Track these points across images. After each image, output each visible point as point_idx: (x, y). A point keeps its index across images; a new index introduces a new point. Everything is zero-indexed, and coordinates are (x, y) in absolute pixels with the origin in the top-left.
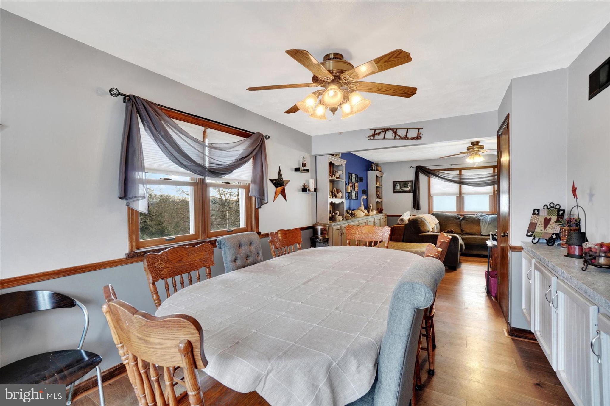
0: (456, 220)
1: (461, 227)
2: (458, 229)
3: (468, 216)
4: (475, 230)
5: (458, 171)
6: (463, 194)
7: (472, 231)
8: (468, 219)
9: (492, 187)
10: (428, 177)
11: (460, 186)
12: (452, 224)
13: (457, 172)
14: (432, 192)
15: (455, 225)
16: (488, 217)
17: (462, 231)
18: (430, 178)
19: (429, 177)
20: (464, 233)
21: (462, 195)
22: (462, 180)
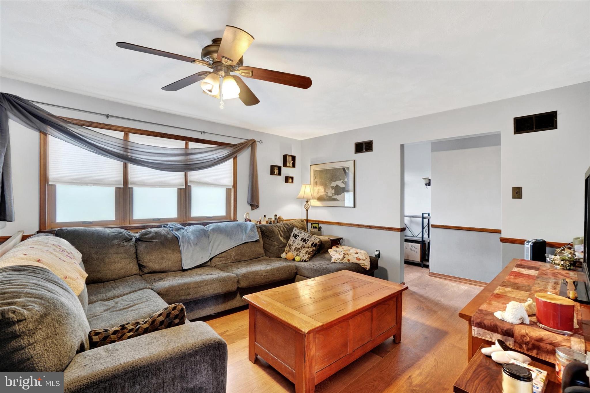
0: (125, 244)
1: (137, 258)
2: (131, 265)
3: (150, 232)
4: (170, 263)
5: (123, 133)
6: (132, 184)
7: (164, 265)
8: (152, 238)
9: (183, 174)
10: (41, 132)
11: (126, 167)
12: (116, 256)
13: (121, 135)
14: (53, 174)
15: (125, 255)
16: (186, 230)
17: (141, 267)
18: (46, 134)
19: (44, 134)
20: (146, 271)
21: (130, 186)
22: (129, 154)
